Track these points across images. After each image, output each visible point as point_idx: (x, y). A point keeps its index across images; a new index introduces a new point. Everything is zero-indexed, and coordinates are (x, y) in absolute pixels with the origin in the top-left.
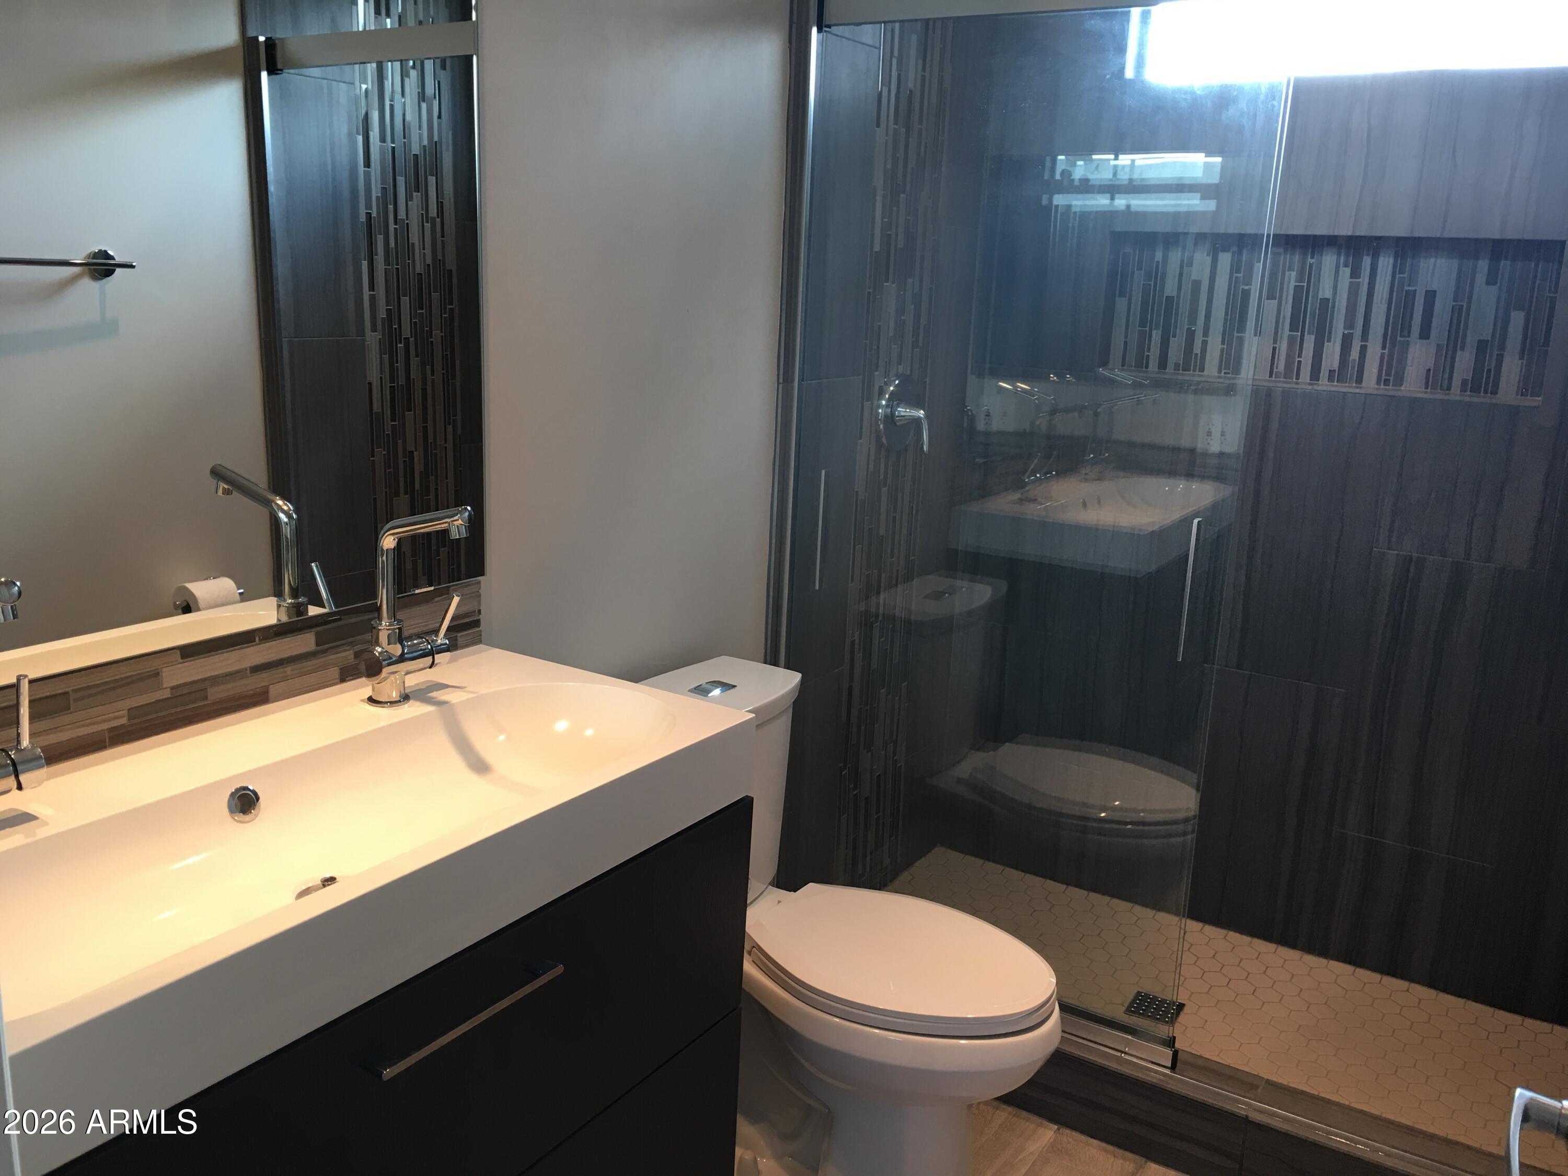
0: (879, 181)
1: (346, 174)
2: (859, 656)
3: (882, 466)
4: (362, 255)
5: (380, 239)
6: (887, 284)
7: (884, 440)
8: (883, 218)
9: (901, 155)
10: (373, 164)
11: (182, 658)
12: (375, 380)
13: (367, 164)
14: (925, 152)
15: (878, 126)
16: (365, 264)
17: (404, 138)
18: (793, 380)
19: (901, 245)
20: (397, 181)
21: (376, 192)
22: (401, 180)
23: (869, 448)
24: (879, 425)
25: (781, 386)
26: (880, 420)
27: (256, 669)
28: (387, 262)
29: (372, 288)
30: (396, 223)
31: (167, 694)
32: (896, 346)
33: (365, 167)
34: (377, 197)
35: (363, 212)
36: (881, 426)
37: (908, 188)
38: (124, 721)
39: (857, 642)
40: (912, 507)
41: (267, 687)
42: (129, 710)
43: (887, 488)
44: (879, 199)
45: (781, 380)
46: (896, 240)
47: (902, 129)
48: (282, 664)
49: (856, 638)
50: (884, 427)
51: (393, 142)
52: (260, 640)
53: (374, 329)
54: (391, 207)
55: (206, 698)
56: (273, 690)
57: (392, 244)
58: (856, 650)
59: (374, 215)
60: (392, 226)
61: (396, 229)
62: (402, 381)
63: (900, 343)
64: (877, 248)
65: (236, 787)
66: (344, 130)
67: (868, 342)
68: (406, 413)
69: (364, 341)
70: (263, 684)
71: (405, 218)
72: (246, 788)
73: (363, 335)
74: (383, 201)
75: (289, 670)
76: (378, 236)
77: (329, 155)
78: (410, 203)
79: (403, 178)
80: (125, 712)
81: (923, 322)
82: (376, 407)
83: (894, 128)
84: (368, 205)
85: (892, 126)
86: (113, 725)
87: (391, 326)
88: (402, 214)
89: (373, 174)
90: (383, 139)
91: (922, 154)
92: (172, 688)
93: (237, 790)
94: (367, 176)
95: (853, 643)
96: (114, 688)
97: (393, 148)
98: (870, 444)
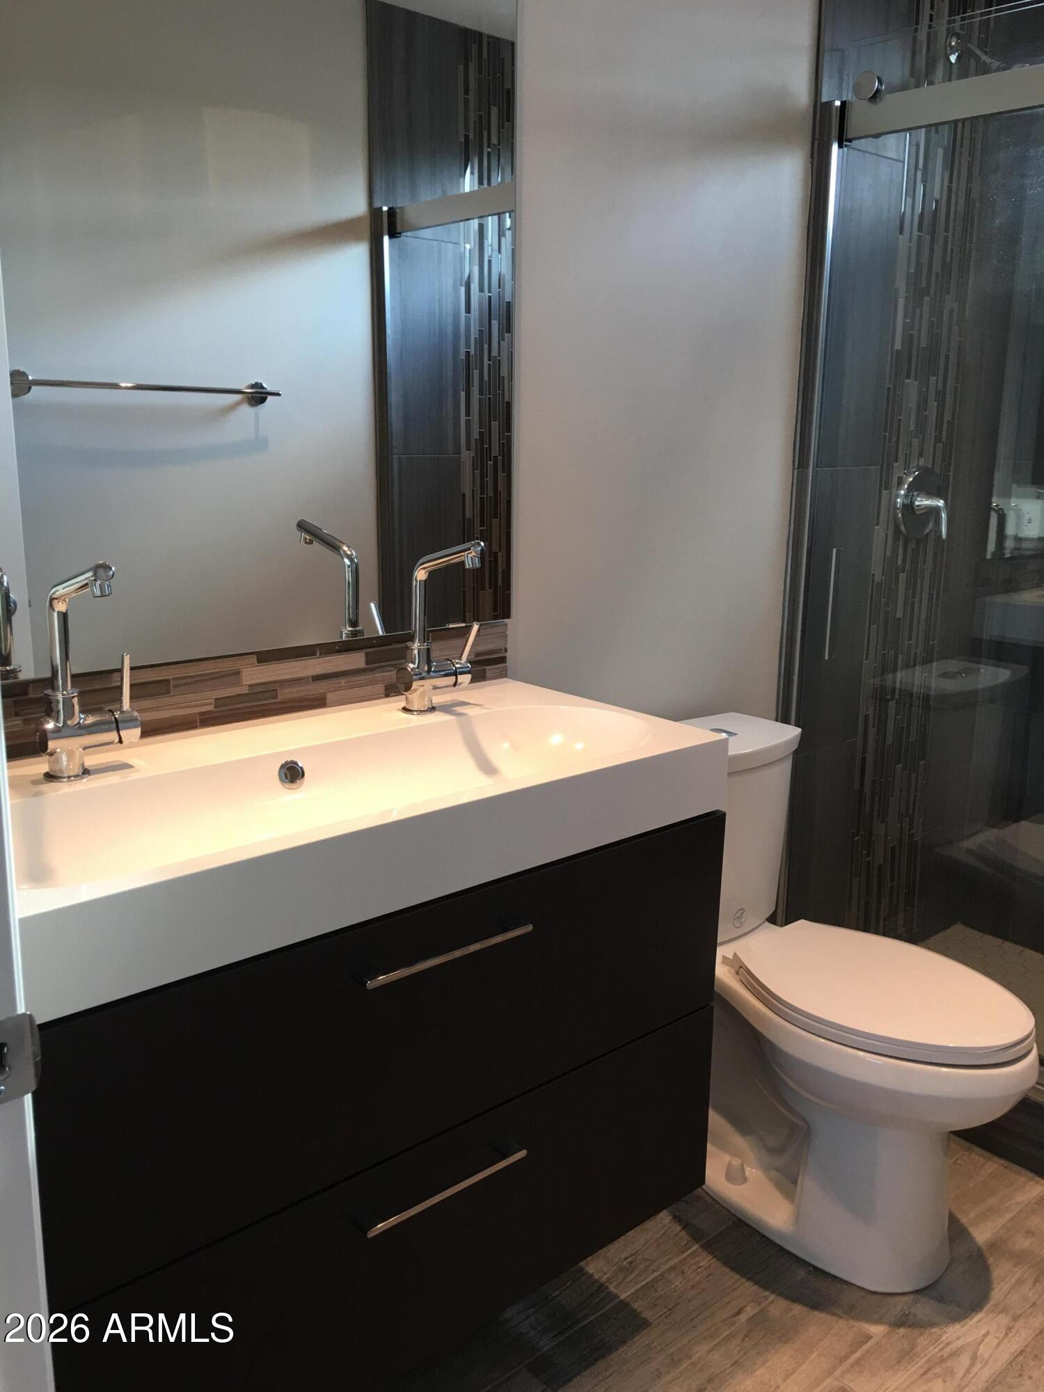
0: (901, 284)
1: (450, 319)
2: (872, 731)
3: (901, 552)
4: (461, 388)
5: (476, 372)
6: (908, 381)
7: (902, 528)
8: (905, 317)
9: (925, 260)
10: (472, 310)
11: (258, 662)
12: (468, 492)
13: (468, 310)
14: (951, 257)
15: (901, 231)
16: (463, 394)
17: (499, 288)
18: (807, 467)
19: (924, 344)
20: (492, 324)
21: (474, 334)
22: (495, 323)
23: (887, 535)
24: (897, 515)
25: (796, 471)
26: (899, 509)
27: (317, 678)
28: (481, 393)
29: (468, 413)
30: (489, 360)
31: (245, 690)
32: (917, 440)
33: (466, 313)
34: (476, 338)
35: (463, 350)
36: (900, 515)
37: (932, 291)
38: (211, 708)
39: (871, 716)
40: (932, 594)
41: (325, 694)
42: (216, 699)
43: (905, 574)
44: (901, 302)
45: (796, 466)
46: (919, 339)
47: (927, 236)
48: (338, 676)
49: (870, 712)
50: (902, 515)
51: (490, 292)
52: (320, 654)
53: (468, 448)
54: (486, 346)
55: (276, 698)
56: (330, 696)
57: (486, 378)
58: (870, 725)
59: (472, 353)
60: (486, 362)
61: (489, 365)
62: (491, 494)
63: (921, 437)
64: (898, 346)
65: (286, 760)
66: (450, 281)
67: (887, 434)
68: (493, 520)
69: (460, 458)
70: (322, 691)
71: (497, 355)
72: (296, 763)
73: (459, 453)
74: (480, 342)
75: (343, 681)
76: (475, 371)
77: (437, 303)
78: (502, 342)
79: (497, 322)
80: (212, 701)
81: (947, 418)
82: (468, 515)
83: (919, 236)
84: (468, 345)
85: (916, 233)
86: (204, 710)
87: (482, 446)
88: (495, 352)
89: (472, 319)
90: (481, 290)
91: (948, 259)
92: (250, 686)
93: (287, 763)
94: (468, 321)
95: (867, 717)
96: (205, 680)
97: (490, 297)
98: (887, 531)
